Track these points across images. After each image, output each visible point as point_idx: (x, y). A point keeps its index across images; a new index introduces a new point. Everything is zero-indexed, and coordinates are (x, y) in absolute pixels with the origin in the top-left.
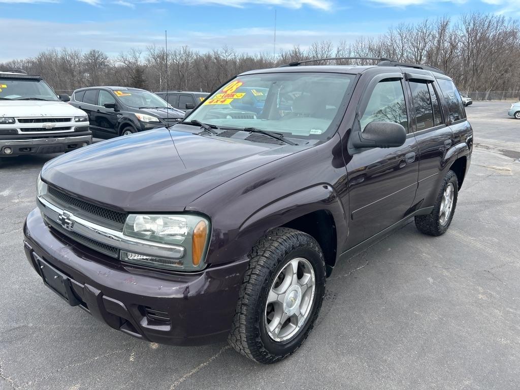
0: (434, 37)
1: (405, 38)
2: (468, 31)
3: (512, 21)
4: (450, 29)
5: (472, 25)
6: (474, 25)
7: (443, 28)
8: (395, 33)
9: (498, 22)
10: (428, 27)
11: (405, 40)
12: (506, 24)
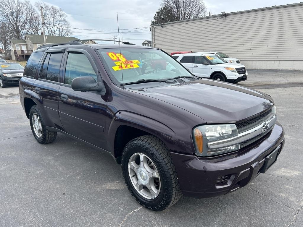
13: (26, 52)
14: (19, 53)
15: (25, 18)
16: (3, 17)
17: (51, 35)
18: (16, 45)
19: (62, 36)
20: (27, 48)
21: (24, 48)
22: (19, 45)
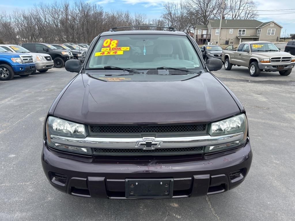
0: (62, 12)
1: (45, 11)
2: (79, 11)
3: (100, 7)
4: (70, 8)
5: (81, 7)
6: (82, 8)
7: (67, 8)
8: (39, 8)
9: (93, 7)
10: (57, 6)
11: (46, 13)
12: (97, 8)
13: (205, 36)
14: (199, 37)
15: (214, 4)
16: (197, 5)
17: (235, 19)
18: (199, 30)
19: (247, 19)
20: (207, 32)
21: (205, 32)
22: (201, 30)
